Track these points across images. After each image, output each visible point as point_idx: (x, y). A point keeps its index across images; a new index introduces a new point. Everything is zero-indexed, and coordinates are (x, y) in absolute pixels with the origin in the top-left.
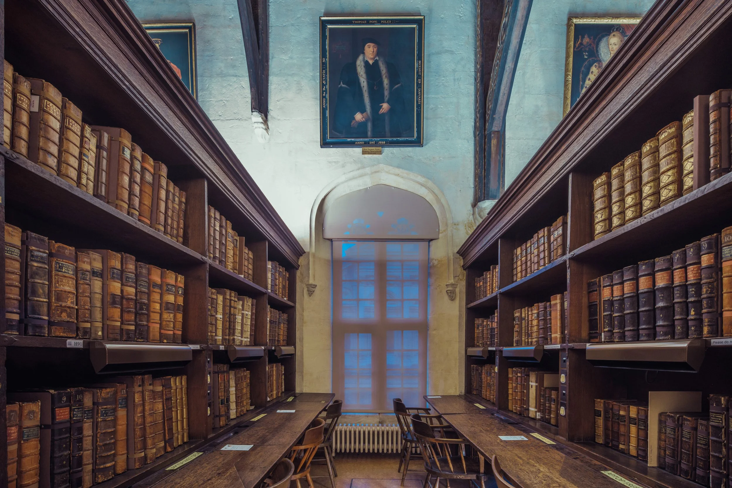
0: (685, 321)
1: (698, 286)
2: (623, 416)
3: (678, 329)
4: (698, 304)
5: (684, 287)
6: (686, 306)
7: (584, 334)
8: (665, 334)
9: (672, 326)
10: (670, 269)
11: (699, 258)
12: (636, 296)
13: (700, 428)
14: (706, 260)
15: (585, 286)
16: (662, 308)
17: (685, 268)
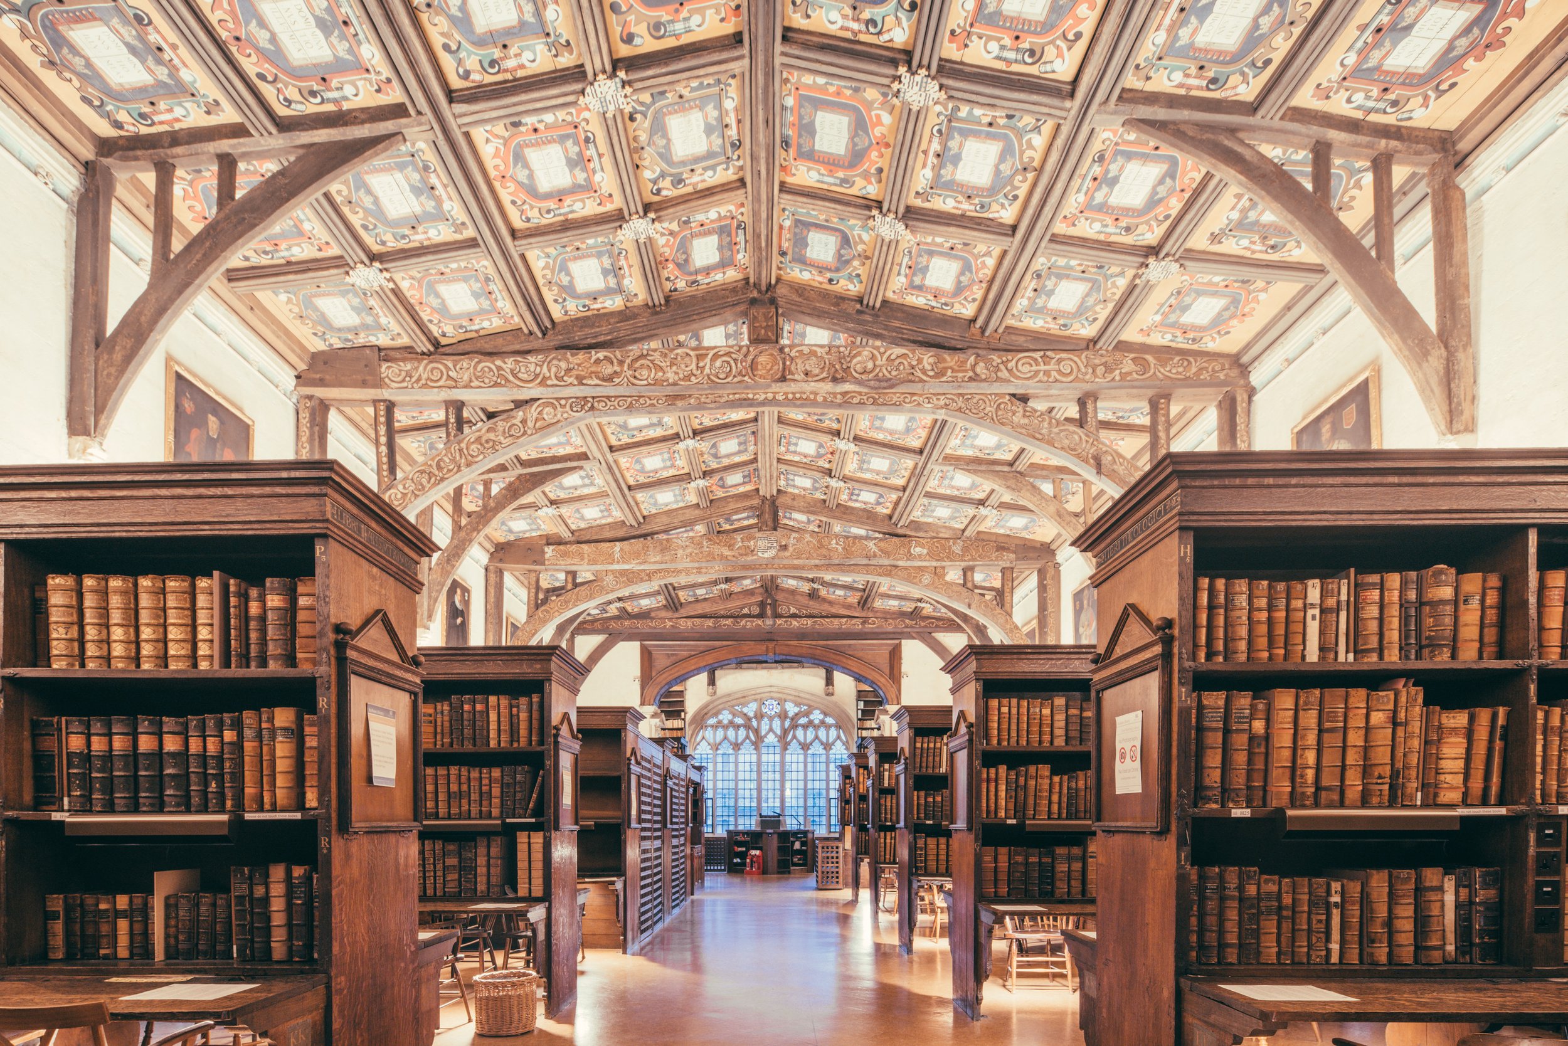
0: (205, 793)
1: (220, 759)
2: (106, 910)
3: (195, 800)
4: (220, 778)
5: (203, 757)
6: (205, 779)
7: (28, 797)
8: (178, 805)
9: (187, 797)
10: (185, 734)
11: (221, 731)
12: (133, 757)
13: (219, 902)
14: (229, 736)
15: (27, 724)
16: (173, 777)
17: (204, 738)
